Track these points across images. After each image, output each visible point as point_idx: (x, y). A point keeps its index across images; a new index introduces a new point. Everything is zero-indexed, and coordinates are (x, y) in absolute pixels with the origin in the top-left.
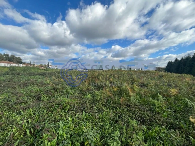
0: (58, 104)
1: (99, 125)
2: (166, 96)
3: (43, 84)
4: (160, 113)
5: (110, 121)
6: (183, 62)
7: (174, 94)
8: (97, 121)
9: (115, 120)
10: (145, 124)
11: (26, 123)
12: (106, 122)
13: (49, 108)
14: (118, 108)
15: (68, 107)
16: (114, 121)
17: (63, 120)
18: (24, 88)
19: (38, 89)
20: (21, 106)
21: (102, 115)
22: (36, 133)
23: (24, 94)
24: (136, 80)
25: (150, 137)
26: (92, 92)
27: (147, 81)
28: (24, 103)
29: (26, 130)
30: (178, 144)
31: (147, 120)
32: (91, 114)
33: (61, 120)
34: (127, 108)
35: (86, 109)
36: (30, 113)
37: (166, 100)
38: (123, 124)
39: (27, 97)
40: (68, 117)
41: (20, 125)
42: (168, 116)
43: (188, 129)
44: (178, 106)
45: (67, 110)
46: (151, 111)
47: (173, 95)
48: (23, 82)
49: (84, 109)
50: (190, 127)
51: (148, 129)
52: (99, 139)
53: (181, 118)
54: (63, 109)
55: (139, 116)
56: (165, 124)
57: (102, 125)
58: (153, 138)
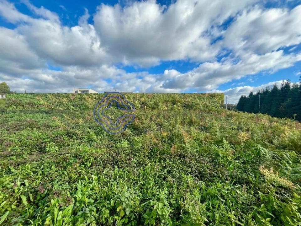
0: (76, 156)
1: (139, 184)
2: (234, 143)
3: (49, 127)
4: (224, 165)
5: (155, 178)
6: (260, 98)
7: (245, 139)
8: (135, 178)
9: (163, 176)
10: (203, 180)
11: (20, 186)
12: (150, 179)
13: (59, 163)
14: (168, 160)
15: (91, 160)
16: (161, 177)
17: (83, 179)
18: (15, 133)
19: (40, 134)
20: (11, 161)
21: (144, 170)
22: (39, 200)
23: (16, 143)
24: (195, 121)
25: (210, 196)
26: (129, 138)
27: (210, 123)
28: (15, 157)
29: (20, 197)
30: (244, 202)
31: (207, 174)
32: (128, 170)
33: (79, 179)
34: (180, 160)
35: (119, 163)
36: (26, 171)
37: (233, 148)
38: (174, 182)
39: (21, 146)
40: (92, 174)
41: (10, 190)
42: (235, 169)
43: (257, 183)
44: (248, 156)
45: (89, 165)
46: (214, 163)
47: (243, 141)
48: (13, 124)
49: (116, 162)
50: (261, 180)
51: (208, 186)
52: (138, 203)
53: (252, 170)
54: (83, 164)
55: (197, 170)
56: (229, 178)
57: (144, 185)
58: (214, 197)
